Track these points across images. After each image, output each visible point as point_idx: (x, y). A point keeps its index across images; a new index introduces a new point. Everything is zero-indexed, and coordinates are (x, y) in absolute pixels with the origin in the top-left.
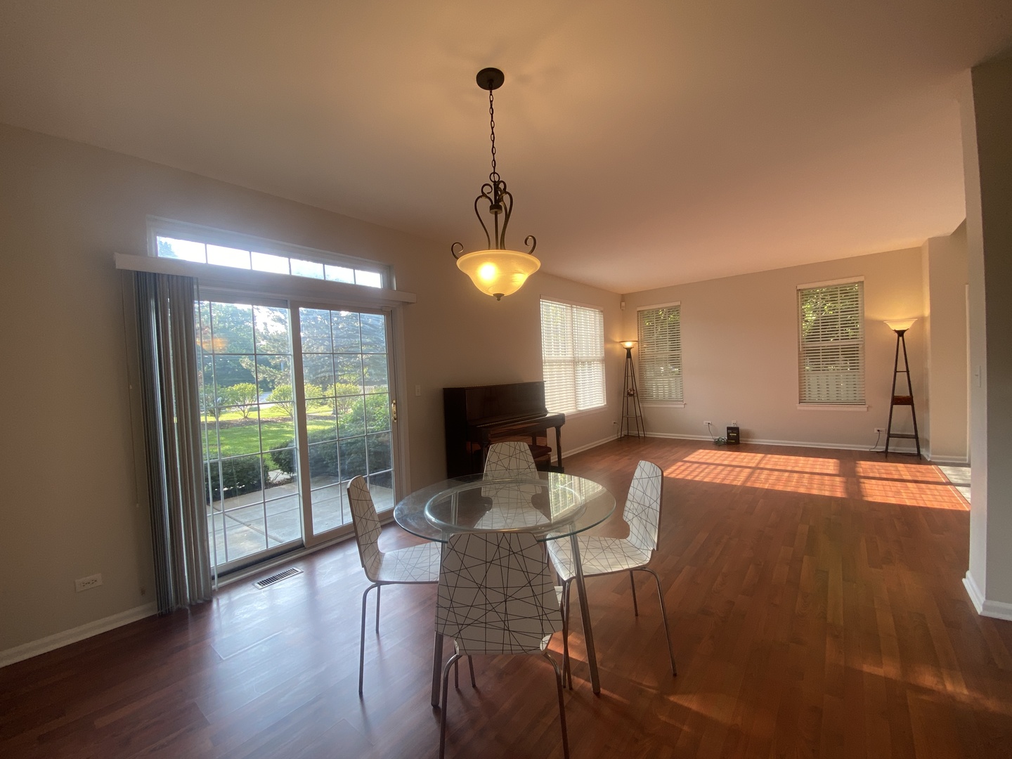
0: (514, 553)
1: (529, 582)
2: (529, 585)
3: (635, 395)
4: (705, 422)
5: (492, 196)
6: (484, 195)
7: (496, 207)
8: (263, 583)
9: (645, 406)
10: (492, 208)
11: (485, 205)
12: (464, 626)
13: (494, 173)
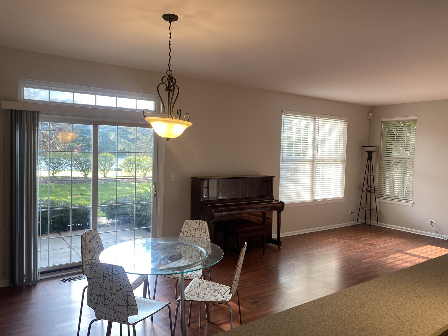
0: (114, 274)
1: (121, 289)
2: (121, 290)
3: (373, 191)
4: (429, 220)
5: (167, 83)
6: (163, 82)
7: (169, 89)
8: (63, 281)
9: (381, 201)
10: (167, 90)
11: (163, 87)
12: (97, 304)
13: (169, 70)
